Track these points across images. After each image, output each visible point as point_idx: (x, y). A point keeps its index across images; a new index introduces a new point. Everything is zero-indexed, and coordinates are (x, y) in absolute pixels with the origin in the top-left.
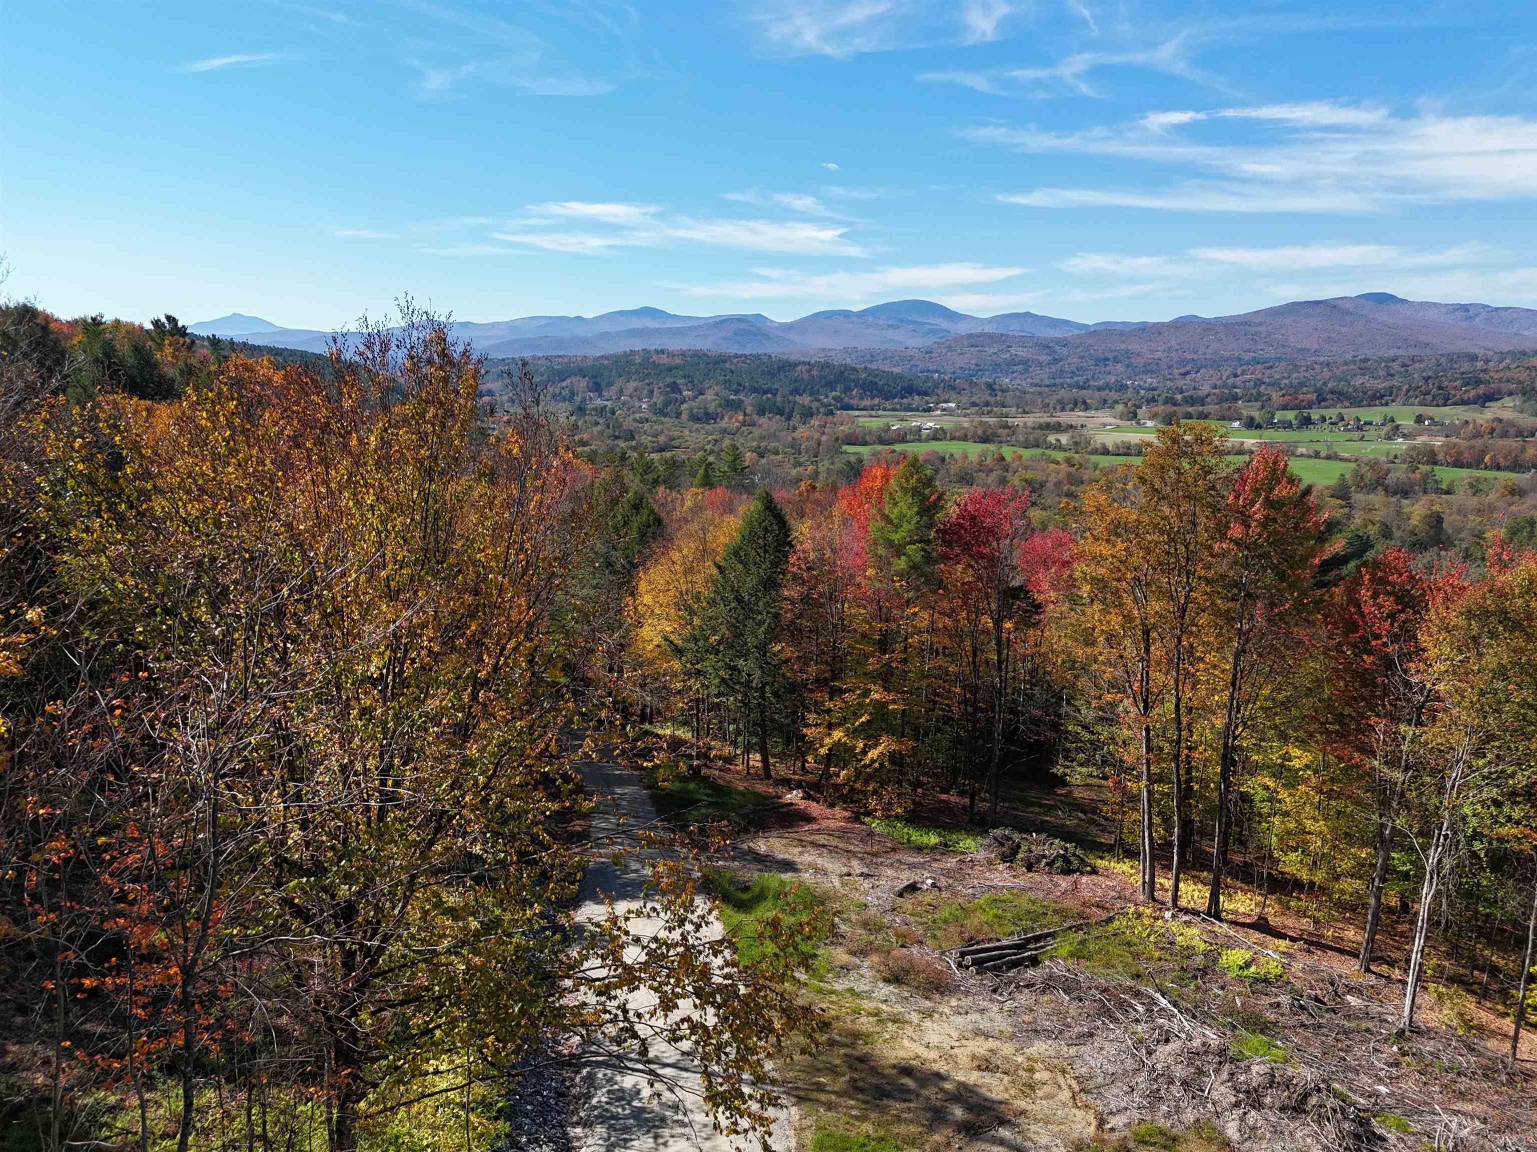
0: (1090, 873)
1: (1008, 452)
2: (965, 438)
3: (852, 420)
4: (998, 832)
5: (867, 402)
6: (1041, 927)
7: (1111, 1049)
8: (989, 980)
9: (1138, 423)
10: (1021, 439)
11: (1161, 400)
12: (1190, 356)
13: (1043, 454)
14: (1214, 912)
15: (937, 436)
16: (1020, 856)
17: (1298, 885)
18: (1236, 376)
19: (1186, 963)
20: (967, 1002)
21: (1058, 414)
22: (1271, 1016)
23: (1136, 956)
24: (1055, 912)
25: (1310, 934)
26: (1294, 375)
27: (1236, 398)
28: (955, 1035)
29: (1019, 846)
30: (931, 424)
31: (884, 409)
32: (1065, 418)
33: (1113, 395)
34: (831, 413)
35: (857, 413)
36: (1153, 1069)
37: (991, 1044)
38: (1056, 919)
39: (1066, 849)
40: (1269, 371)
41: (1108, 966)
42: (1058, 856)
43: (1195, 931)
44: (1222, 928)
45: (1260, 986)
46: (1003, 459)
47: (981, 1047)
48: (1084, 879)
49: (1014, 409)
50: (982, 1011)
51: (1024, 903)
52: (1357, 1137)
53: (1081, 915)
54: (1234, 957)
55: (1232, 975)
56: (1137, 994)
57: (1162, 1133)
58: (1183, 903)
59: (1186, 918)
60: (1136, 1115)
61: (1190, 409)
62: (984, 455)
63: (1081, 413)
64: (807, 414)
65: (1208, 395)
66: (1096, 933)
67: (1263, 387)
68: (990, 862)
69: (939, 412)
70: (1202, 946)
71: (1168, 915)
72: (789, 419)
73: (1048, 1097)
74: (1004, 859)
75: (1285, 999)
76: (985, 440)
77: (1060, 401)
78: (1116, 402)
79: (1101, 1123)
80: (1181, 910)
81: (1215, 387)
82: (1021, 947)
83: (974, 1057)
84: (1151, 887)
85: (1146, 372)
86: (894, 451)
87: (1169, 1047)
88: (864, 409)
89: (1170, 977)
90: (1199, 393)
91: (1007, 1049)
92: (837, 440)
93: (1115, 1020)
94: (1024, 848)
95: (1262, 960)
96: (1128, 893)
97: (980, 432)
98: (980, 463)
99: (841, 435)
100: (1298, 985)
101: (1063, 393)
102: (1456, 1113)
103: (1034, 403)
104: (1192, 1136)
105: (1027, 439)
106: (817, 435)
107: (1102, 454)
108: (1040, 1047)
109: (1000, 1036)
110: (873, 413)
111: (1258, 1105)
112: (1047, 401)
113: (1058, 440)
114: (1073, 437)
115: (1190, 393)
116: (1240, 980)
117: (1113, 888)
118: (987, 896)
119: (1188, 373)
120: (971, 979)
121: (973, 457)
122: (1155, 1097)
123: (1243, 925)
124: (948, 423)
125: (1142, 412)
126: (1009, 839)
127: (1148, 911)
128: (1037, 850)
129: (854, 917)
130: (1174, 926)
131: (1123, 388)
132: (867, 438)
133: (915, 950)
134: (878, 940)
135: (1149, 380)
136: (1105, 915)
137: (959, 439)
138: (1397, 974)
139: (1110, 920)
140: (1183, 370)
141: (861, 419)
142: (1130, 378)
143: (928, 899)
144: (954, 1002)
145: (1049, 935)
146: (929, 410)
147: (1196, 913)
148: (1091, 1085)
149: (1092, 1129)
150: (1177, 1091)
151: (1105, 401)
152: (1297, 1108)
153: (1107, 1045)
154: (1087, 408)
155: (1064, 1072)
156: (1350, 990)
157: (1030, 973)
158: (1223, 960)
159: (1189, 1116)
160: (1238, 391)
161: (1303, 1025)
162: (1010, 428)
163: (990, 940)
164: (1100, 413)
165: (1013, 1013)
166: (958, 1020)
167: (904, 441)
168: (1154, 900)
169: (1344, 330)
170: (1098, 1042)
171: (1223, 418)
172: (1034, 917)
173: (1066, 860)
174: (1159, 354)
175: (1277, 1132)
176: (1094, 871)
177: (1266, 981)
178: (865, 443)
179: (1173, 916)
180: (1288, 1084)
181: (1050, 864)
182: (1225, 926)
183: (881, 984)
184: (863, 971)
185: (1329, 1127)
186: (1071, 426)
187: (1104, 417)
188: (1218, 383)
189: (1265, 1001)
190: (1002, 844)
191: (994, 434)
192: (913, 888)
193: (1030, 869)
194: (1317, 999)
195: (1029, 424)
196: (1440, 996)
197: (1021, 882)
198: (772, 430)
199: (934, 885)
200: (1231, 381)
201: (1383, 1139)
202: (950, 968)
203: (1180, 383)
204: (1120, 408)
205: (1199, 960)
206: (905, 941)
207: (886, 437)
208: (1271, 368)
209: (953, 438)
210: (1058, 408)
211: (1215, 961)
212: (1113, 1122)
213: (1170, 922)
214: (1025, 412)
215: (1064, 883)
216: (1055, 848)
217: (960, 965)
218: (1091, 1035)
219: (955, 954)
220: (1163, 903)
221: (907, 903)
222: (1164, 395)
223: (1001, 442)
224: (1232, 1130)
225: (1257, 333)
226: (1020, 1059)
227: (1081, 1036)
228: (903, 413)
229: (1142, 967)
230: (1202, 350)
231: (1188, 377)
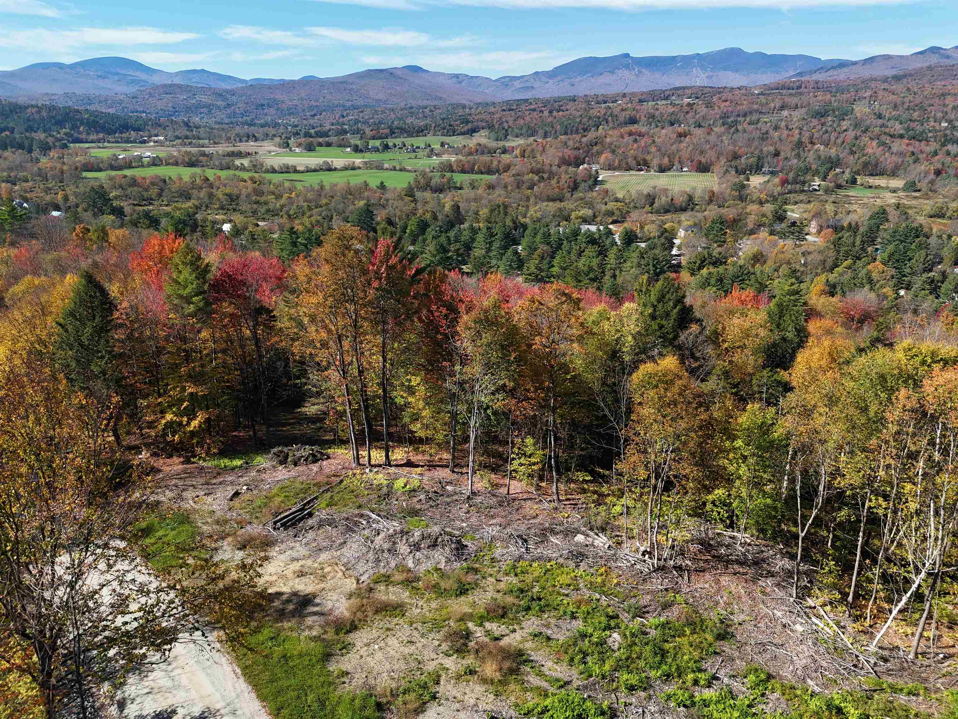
0: (326, 459)
1: (210, 174)
2: (176, 164)
3: (85, 152)
4: (275, 450)
5: (93, 137)
6: (310, 495)
7: (355, 546)
8: (291, 532)
9: (291, 150)
10: (217, 163)
11: (302, 133)
12: (313, 103)
13: (235, 175)
14: (388, 463)
15: (155, 162)
16: (289, 460)
17: (421, 441)
18: (343, 117)
19: (380, 493)
20: (283, 547)
21: (238, 144)
22: (418, 507)
23: (356, 496)
24: (314, 485)
25: (429, 461)
26: (376, 116)
27: (345, 132)
28: (282, 565)
29: (288, 455)
30: (149, 154)
31: (109, 142)
32: (243, 147)
33: (272, 131)
34: (65, 146)
35: (87, 145)
36: (375, 549)
37: (301, 563)
38: (316, 489)
39: (313, 450)
40: (361, 115)
41: (345, 506)
42: (310, 454)
43: (381, 476)
44: (392, 470)
45: (412, 494)
46: (207, 179)
47: (296, 566)
48: (325, 463)
49: (207, 141)
50: (292, 548)
51: (298, 486)
52: (457, 549)
53: (327, 484)
54: (399, 483)
55: (399, 492)
56: (362, 516)
57: (384, 576)
58: (373, 462)
59: (376, 470)
60: (371, 572)
61: (321, 140)
62: (193, 176)
63: (252, 143)
64: (45, 148)
65: (330, 130)
66: (336, 490)
67: (359, 125)
68: (274, 467)
69: (152, 144)
70: (385, 482)
71: (367, 470)
72: (30, 151)
73: (332, 578)
74: (281, 463)
75: (422, 497)
76: (191, 164)
77: (238, 135)
78: (274, 136)
79: (358, 580)
80: (372, 466)
81: (333, 125)
82: (302, 510)
83: (294, 572)
84: (357, 458)
85: (290, 114)
86: (125, 176)
87: (380, 537)
88: (92, 142)
89: (374, 502)
90: (324, 129)
91: (309, 562)
92: (76, 168)
93: (354, 531)
94: (290, 454)
95: (411, 480)
96: (347, 464)
97: (187, 160)
98: (193, 182)
99: (78, 165)
100: (427, 488)
101: (238, 129)
102: (490, 525)
103: (220, 137)
104: (395, 572)
105: (221, 164)
106: (59, 165)
107: (272, 172)
108: (324, 556)
109: (304, 558)
110: (101, 145)
111: (419, 549)
112: (229, 135)
113: (242, 164)
114: (251, 161)
115: (319, 129)
116: (404, 493)
117: (339, 464)
118: (278, 486)
119: (315, 115)
120: (282, 534)
121: (186, 178)
122: (378, 561)
123: (401, 466)
124: (162, 153)
125: (292, 141)
126: (281, 452)
127: (358, 472)
128: (298, 454)
129: (209, 520)
130: (371, 475)
131: (276, 125)
132: (101, 165)
133: (249, 528)
134: (227, 529)
135: (292, 120)
136: (338, 479)
137: (173, 164)
138: (464, 470)
139: (342, 481)
140: (313, 113)
141: (92, 150)
142: (280, 118)
143: (247, 497)
144: (277, 549)
145: (315, 498)
146: (144, 142)
147: (380, 466)
148: (350, 565)
149: (355, 585)
150: (386, 555)
151: (267, 135)
152: (434, 545)
153: (353, 545)
154: (256, 140)
155: (337, 564)
156: (448, 483)
157: (310, 522)
158: (395, 486)
159: (393, 564)
160: (346, 127)
161: (432, 507)
162: (207, 156)
163: (286, 510)
164: (265, 143)
165: (307, 544)
166: (282, 557)
167: (130, 167)
168: (360, 465)
169: (398, 88)
170: (349, 544)
171: (340, 146)
172: (305, 491)
173: (313, 455)
174: (295, 102)
175: (428, 558)
176: (329, 458)
177: (414, 490)
178: (100, 170)
179: (371, 471)
180: (429, 536)
181: (306, 460)
182: (393, 468)
183: (237, 552)
184: (224, 548)
185: (447, 548)
186: (249, 154)
187: (268, 146)
188: (334, 121)
189: (415, 500)
190: (279, 456)
191: (197, 161)
192: (237, 494)
193: (295, 465)
194: (435, 492)
195: (220, 152)
196: (481, 475)
197: (293, 473)
198: (17, 162)
199: (248, 489)
200: (341, 120)
201: (466, 546)
202: (270, 532)
203: (311, 121)
204: (277, 140)
205: (385, 490)
206: (241, 524)
207: (116, 165)
208: (362, 112)
209: (168, 164)
210: (238, 139)
211: (392, 488)
212: (362, 579)
213: (369, 475)
214: (215, 143)
215: (315, 468)
216: (306, 451)
217: (274, 529)
218: (345, 542)
219: (271, 524)
220: (364, 465)
221: (236, 503)
222: (303, 131)
223: (203, 166)
224: (410, 564)
225: (351, 89)
226: (316, 565)
227: (341, 544)
228: (124, 145)
229: (361, 501)
230: (321, 100)
231: (316, 118)
